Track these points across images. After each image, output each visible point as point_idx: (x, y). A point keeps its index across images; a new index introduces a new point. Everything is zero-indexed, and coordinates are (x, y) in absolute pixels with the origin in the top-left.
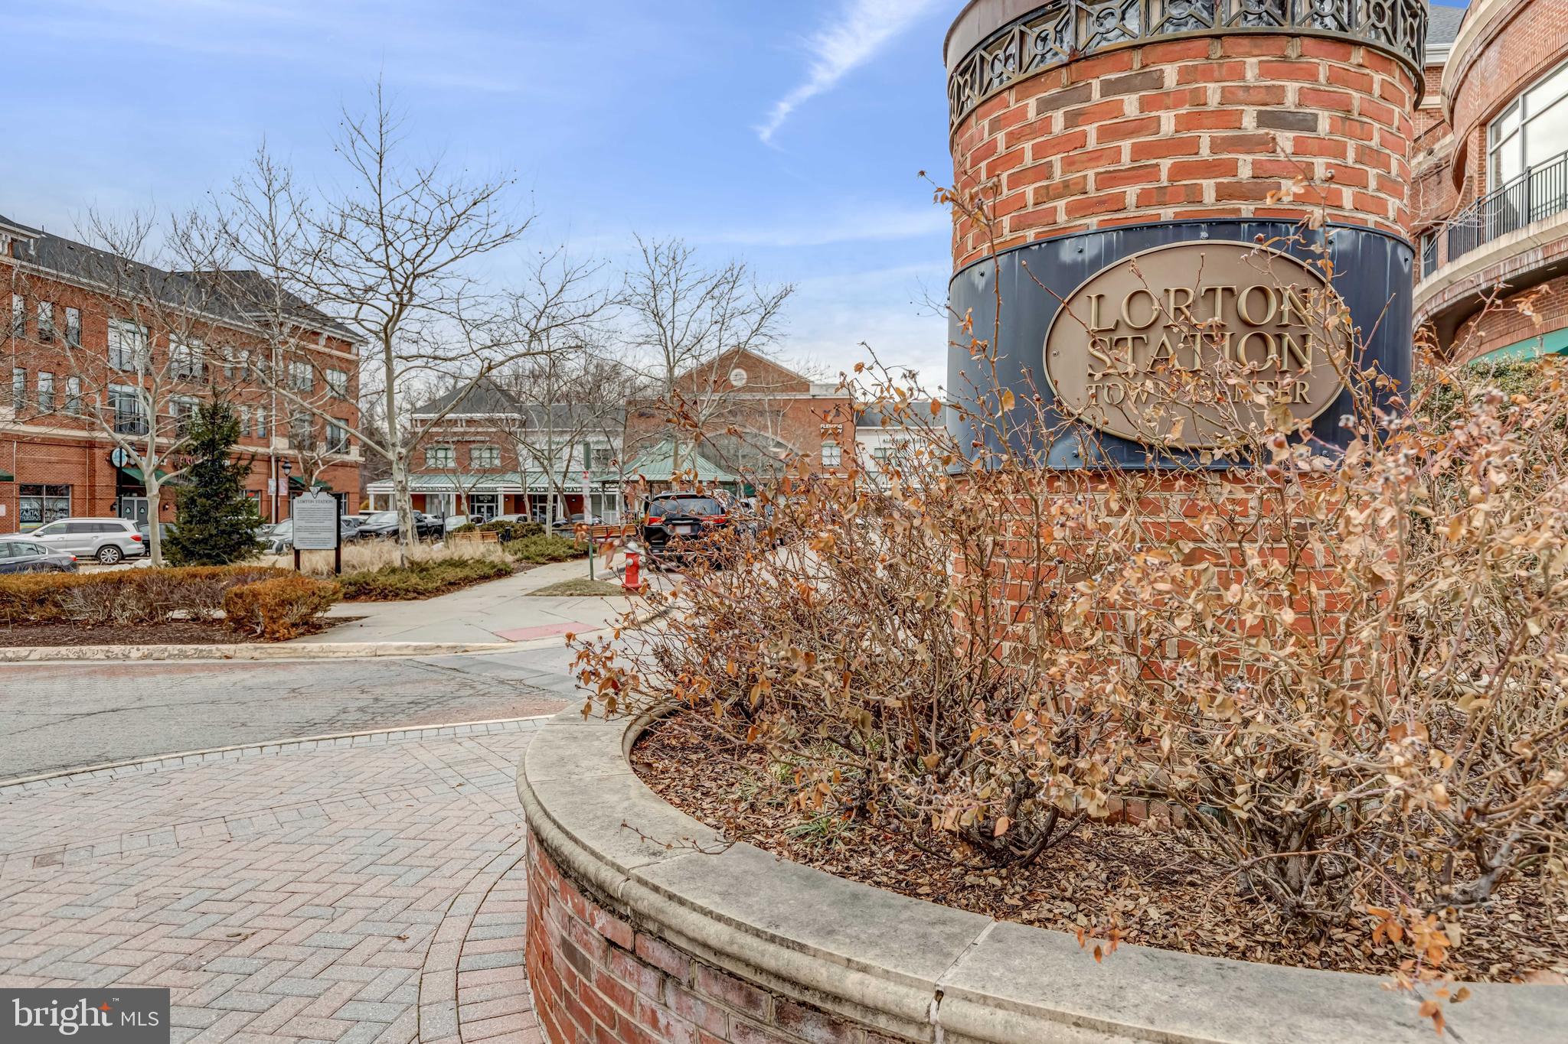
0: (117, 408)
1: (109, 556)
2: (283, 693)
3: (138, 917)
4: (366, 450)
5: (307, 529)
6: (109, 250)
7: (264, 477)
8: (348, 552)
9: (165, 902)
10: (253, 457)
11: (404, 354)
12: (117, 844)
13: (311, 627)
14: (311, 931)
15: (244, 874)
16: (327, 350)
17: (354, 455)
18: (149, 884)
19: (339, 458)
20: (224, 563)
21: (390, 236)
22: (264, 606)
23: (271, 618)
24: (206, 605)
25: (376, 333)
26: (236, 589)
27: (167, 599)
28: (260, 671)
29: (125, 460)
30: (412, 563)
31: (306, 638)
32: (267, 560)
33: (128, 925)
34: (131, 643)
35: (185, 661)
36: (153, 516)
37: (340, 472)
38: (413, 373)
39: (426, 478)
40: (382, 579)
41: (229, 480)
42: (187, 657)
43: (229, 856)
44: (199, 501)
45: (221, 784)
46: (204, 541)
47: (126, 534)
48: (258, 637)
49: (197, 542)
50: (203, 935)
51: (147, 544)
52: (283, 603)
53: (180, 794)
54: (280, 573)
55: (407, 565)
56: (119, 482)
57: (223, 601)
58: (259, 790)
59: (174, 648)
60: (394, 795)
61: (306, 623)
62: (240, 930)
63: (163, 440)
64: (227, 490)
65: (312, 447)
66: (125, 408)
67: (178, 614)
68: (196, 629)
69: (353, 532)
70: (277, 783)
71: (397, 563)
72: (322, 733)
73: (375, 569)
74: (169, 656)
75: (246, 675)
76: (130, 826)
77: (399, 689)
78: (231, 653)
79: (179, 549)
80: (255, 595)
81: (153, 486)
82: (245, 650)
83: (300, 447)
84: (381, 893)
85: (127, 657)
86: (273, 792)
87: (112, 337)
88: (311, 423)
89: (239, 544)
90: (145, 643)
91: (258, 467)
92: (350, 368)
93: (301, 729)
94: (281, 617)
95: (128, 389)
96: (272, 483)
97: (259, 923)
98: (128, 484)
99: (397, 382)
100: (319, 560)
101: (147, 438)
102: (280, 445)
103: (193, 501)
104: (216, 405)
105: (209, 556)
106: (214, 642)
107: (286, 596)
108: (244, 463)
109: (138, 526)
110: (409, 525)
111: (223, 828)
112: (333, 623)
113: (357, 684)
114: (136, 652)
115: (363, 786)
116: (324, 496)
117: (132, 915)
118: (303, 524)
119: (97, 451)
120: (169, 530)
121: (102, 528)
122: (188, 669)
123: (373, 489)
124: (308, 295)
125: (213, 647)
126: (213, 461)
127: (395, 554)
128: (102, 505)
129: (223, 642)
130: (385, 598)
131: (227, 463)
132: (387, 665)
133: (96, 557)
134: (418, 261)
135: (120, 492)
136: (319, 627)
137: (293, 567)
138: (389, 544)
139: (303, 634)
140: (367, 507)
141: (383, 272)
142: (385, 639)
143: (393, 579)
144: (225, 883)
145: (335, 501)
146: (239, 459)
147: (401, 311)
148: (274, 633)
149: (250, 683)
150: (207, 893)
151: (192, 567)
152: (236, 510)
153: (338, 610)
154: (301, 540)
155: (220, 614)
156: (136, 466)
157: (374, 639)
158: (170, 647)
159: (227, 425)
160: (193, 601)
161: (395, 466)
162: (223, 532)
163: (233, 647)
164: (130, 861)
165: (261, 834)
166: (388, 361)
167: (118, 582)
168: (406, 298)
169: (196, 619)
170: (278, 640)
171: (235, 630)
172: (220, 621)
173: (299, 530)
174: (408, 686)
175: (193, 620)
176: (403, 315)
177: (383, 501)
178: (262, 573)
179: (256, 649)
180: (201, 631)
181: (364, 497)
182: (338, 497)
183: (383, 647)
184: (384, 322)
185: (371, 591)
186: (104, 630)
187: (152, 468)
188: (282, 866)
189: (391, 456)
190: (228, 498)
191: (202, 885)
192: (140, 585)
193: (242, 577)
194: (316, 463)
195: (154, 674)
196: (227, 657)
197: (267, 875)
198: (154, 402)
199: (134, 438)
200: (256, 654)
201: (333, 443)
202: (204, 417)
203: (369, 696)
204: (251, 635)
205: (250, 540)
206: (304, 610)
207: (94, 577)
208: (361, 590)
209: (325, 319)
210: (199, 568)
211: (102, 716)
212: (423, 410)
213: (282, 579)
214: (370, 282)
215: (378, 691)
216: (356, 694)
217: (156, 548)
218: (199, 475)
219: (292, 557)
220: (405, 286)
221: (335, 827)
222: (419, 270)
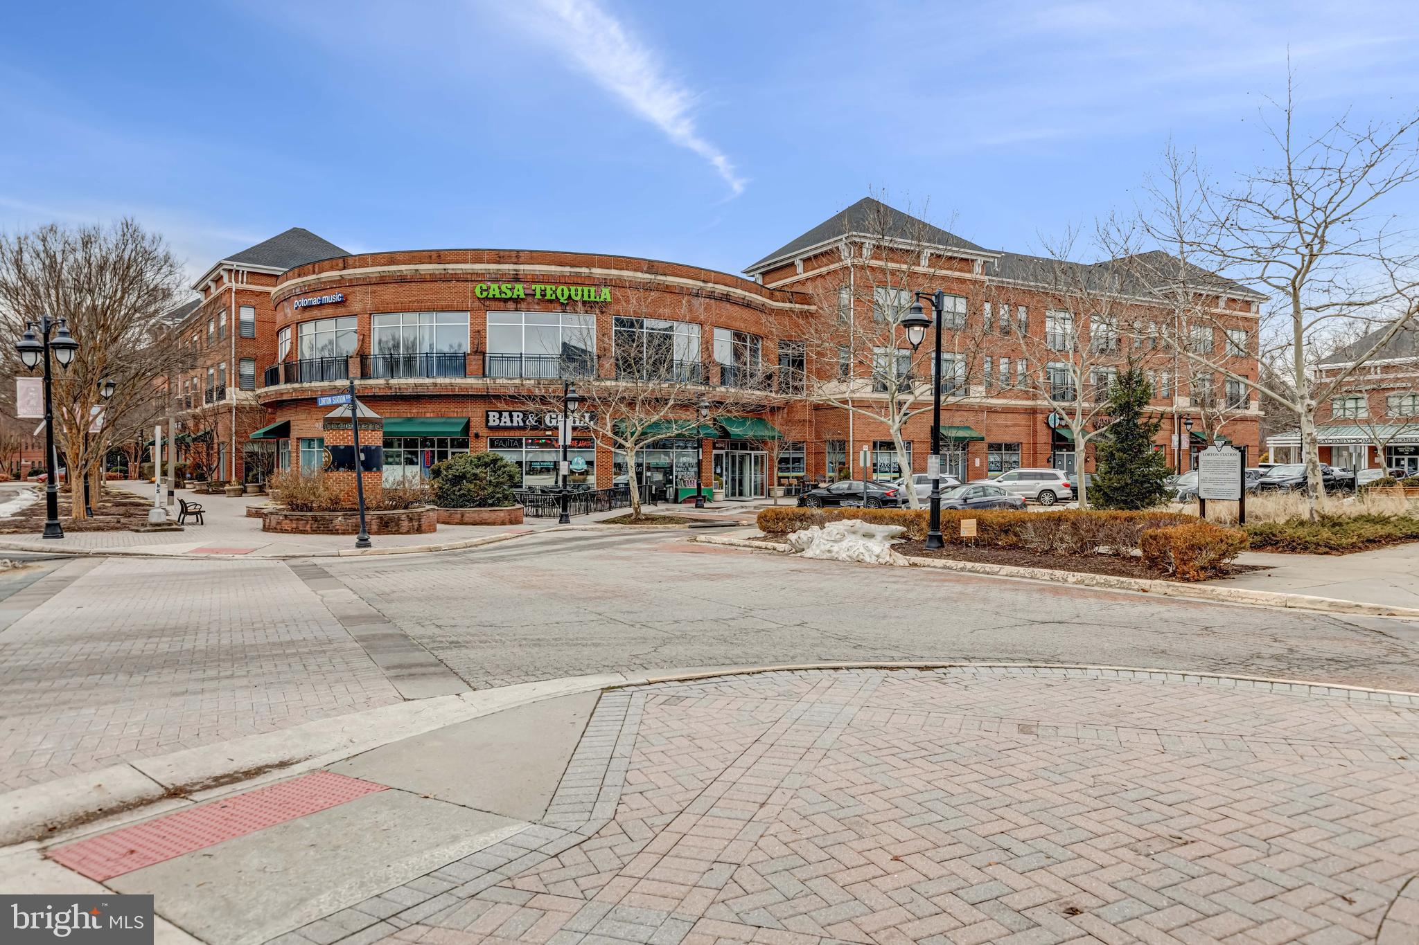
0: (1052, 381)
1: (1047, 498)
2: (1197, 629)
3: (1096, 794)
4: (1267, 402)
5: (1211, 481)
6: (1050, 257)
7: (1168, 432)
8: (1252, 503)
9: (1115, 790)
10: (1162, 415)
11: (1314, 305)
12: (1074, 731)
13: (1219, 573)
14: (1247, 859)
15: (1178, 785)
16: (1228, 312)
17: (1254, 409)
18: (1101, 770)
19: (1239, 413)
20: (1137, 508)
21: (1298, 189)
22: (1176, 548)
23: (1182, 560)
24: (1125, 544)
25: (1283, 289)
26: (1150, 531)
27: (1094, 537)
28: (1173, 607)
29: (1058, 421)
30: (1323, 517)
31: (1215, 581)
32: (1175, 507)
33: (1088, 799)
34: (1069, 570)
35: (1110, 590)
36: (1080, 467)
37: (1240, 427)
38: (1324, 322)
39: (1332, 430)
40: (1290, 531)
41: (1141, 437)
42: (1111, 586)
43: (1165, 765)
44: (1117, 454)
45: (1151, 700)
46: (1121, 489)
47: (1059, 482)
48: (1170, 576)
49: (1116, 489)
50: (1150, 827)
51: (1075, 490)
52: (1192, 547)
53: (1118, 701)
54: (1189, 519)
55: (1317, 518)
56: (1053, 440)
57: (1139, 541)
58: (1186, 714)
59: (1101, 578)
60: (1323, 751)
61: (1214, 568)
62: (1180, 835)
63: (1086, 405)
64: (1140, 445)
65: (1212, 405)
66: (1058, 381)
67: (1102, 549)
68: (1118, 563)
69: (1254, 485)
70: (1200, 711)
71: (1306, 516)
72: (1237, 673)
73: (1281, 521)
74: (1097, 584)
75: (1162, 608)
76: (1084, 719)
77: (1315, 643)
78: (1147, 587)
79: (1103, 495)
80: (1167, 538)
81: (1081, 443)
82: (1158, 586)
83: (1202, 405)
84: (1318, 845)
85: (1065, 581)
86: (1197, 719)
87: (1049, 324)
88: (1212, 381)
89: (1150, 492)
90: (1079, 571)
91: (1165, 424)
92: (1251, 326)
93: (1218, 664)
94: (1191, 559)
95: (1059, 365)
96: (1175, 438)
97: (1196, 833)
98: (1061, 442)
99: (1305, 334)
100: (1224, 510)
101: (1075, 404)
102: (1182, 403)
103: (1112, 454)
104: (1130, 373)
105: (1125, 502)
106: (1133, 576)
107: (1195, 541)
108: (1155, 421)
109: (1067, 475)
110: (1317, 479)
111: (1156, 739)
112: (1241, 570)
113: (1269, 631)
114: (1073, 577)
115: (1287, 734)
116: (1228, 449)
117: (1091, 791)
118: (1207, 475)
119: (1038, 415)
120: (1093, 479)
121: (1042, 476)
122: (1113, 597)
123: (1273, 442)
124: (1208, 263)
125: (1132, 580)
126: (1129, 421)
127: (1303, 507)
128: (1042, 458)
129: (1140, 577)
130: (1293, 550)
131: (1139, 421)
132: (1300, 617)
133: (1038, 499)
134: (1331, 208)
135: (1055, 447)
136: (1227, 573)
137: (1197, 514)
138: (1296, 495)
139: (1211, 578)
140: (1267, 459)
141: (1292, 226)
142: (1295, 590)
143: (1302, 532)
144: (1163, 788)
145: (1239, 454)
146: (1150, 418)
147: (1310, 262)
148: (1184, 574)
149: (1166, 615)
150: (1149, 793)
151: (1112, 511)
152: (1148, 463)
153: (1246, 558)
154: (1207, 490)
155: (1137, 552)
156: (1067, 426)
157: (1283, 590)
158: (1098, 576)
159: (1139, 389)
160: (1115, 539)
161: (1303, 419)
162: (1136, 481)
163: (1148, 582)
164: (1084, 747)
165: (1190, 755)
166: (1297, 314)
167: (1058, 520)
168: (1316, 248)
169: (1117, 555)
170: (1188, 580)
171: (1150, 568)
172: (1137, 559)
173: (1204, 480)
174: (1326, 642)
175: (1114, 555)
176: (1313, 266)
177: (1284, 455)
178: (1173, 519)
179: (1169, 586)
180: (1121, 565)
181: (1263, 450)
182: (1243, 451)
183: (1293, 599)
184: (1292, 276)
185: (1277, 542)
186: (1046, 558)
187: (1079, 428)
188: (1213, 788)
189: (1299, 408)
190: (1141, 452)
191: (1143, 783)
192: (1073, 523)
193: (1155, 521)
194: (1218, 419)
195: (1087, 597)
196: (1144, 591)
197: (1199, 792)
198: (1081, 374)
199: (1066, 404)
200: (1169, 591)
201: (1233, 400)
202: (1121, 383)
203: (1282, 645)
204: (1164, 573)
205: (1160, 489)
206: (1213, 555)
207: (1041, 514)
208: (1267, 540)
209: (1230, 284)
210: (1119, 511)
211: (1052, 625)
212: (1329, 360)
213: (1191, 525)
214: (1276, 239)
215: (1293, 642)
216: (1269, 641)
217: (1082, 493)
218: (1117, 433)
219: (1197, 506)
220: (1316, 235)
221: (1261, 766)
222: (1333, 217)
